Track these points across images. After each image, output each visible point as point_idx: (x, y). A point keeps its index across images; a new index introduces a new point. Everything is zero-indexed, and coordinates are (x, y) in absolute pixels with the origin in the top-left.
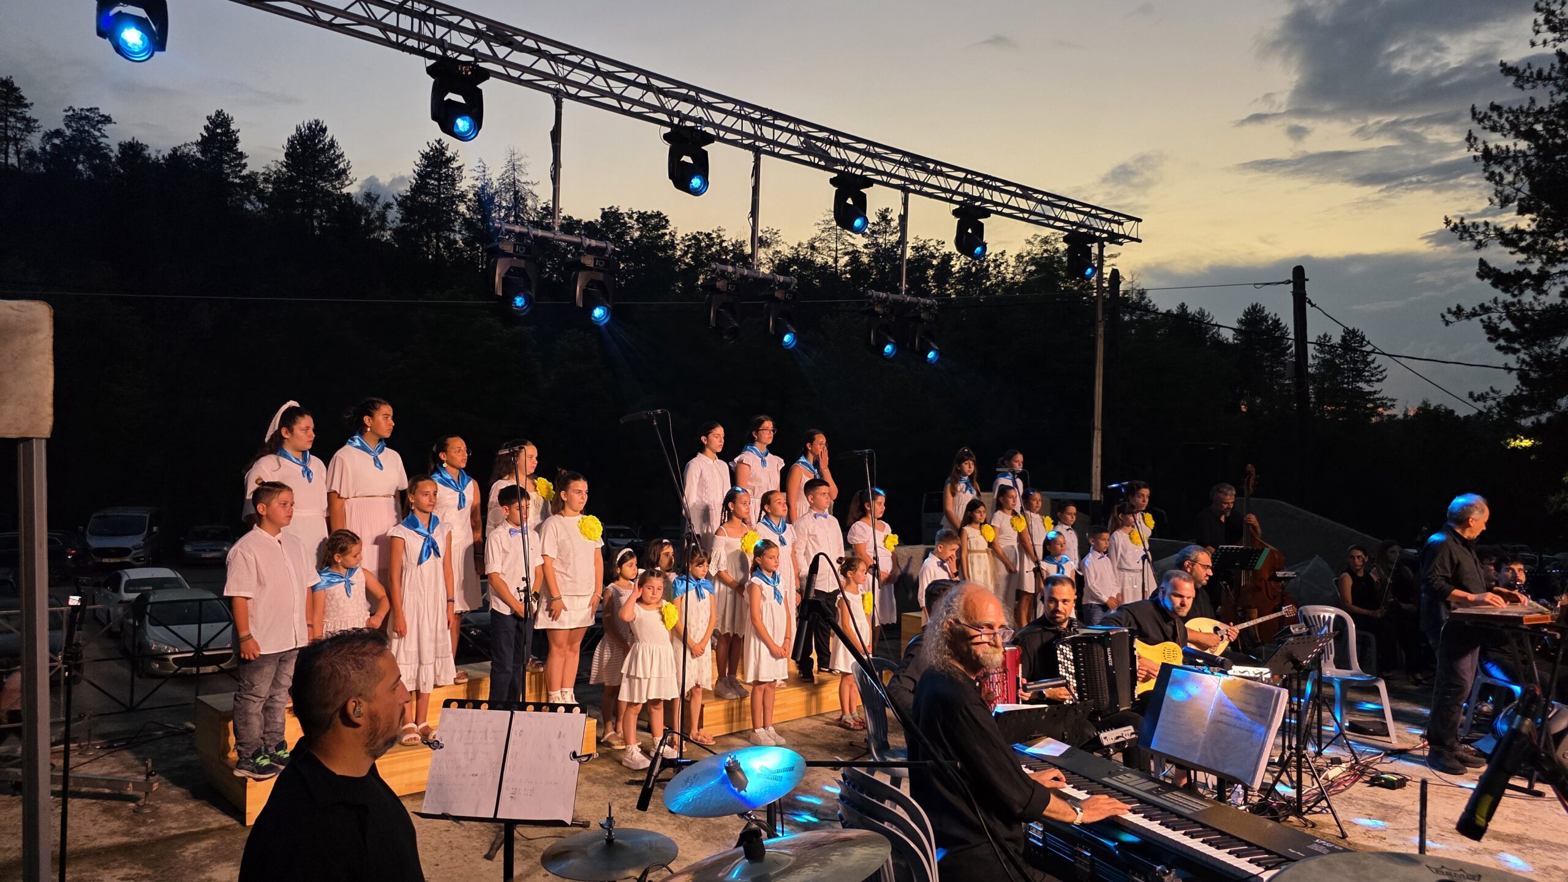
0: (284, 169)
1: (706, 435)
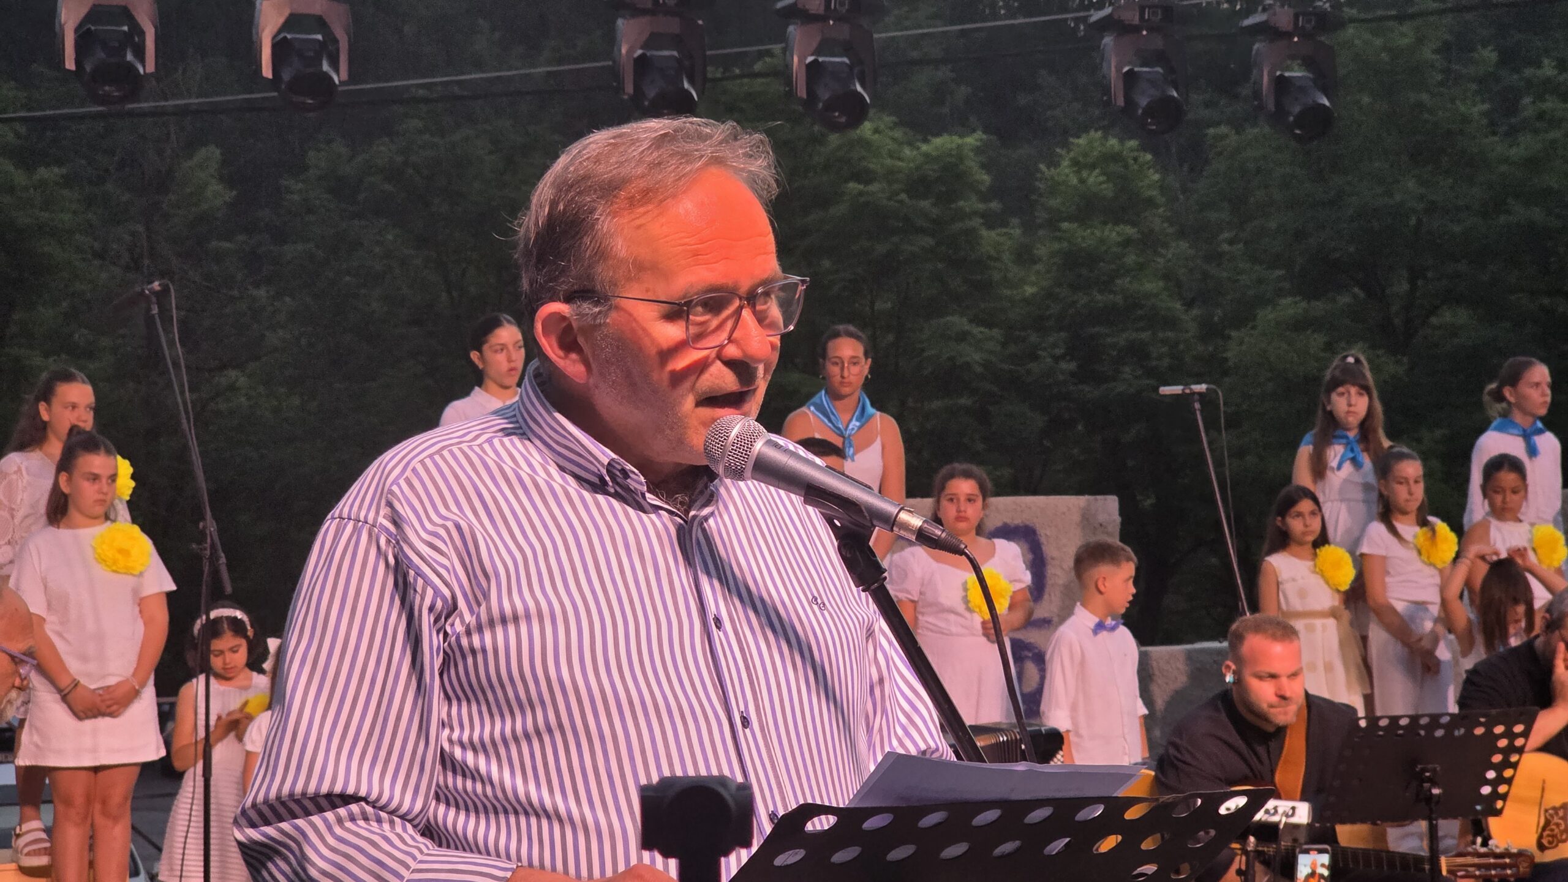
1: (479, 349)
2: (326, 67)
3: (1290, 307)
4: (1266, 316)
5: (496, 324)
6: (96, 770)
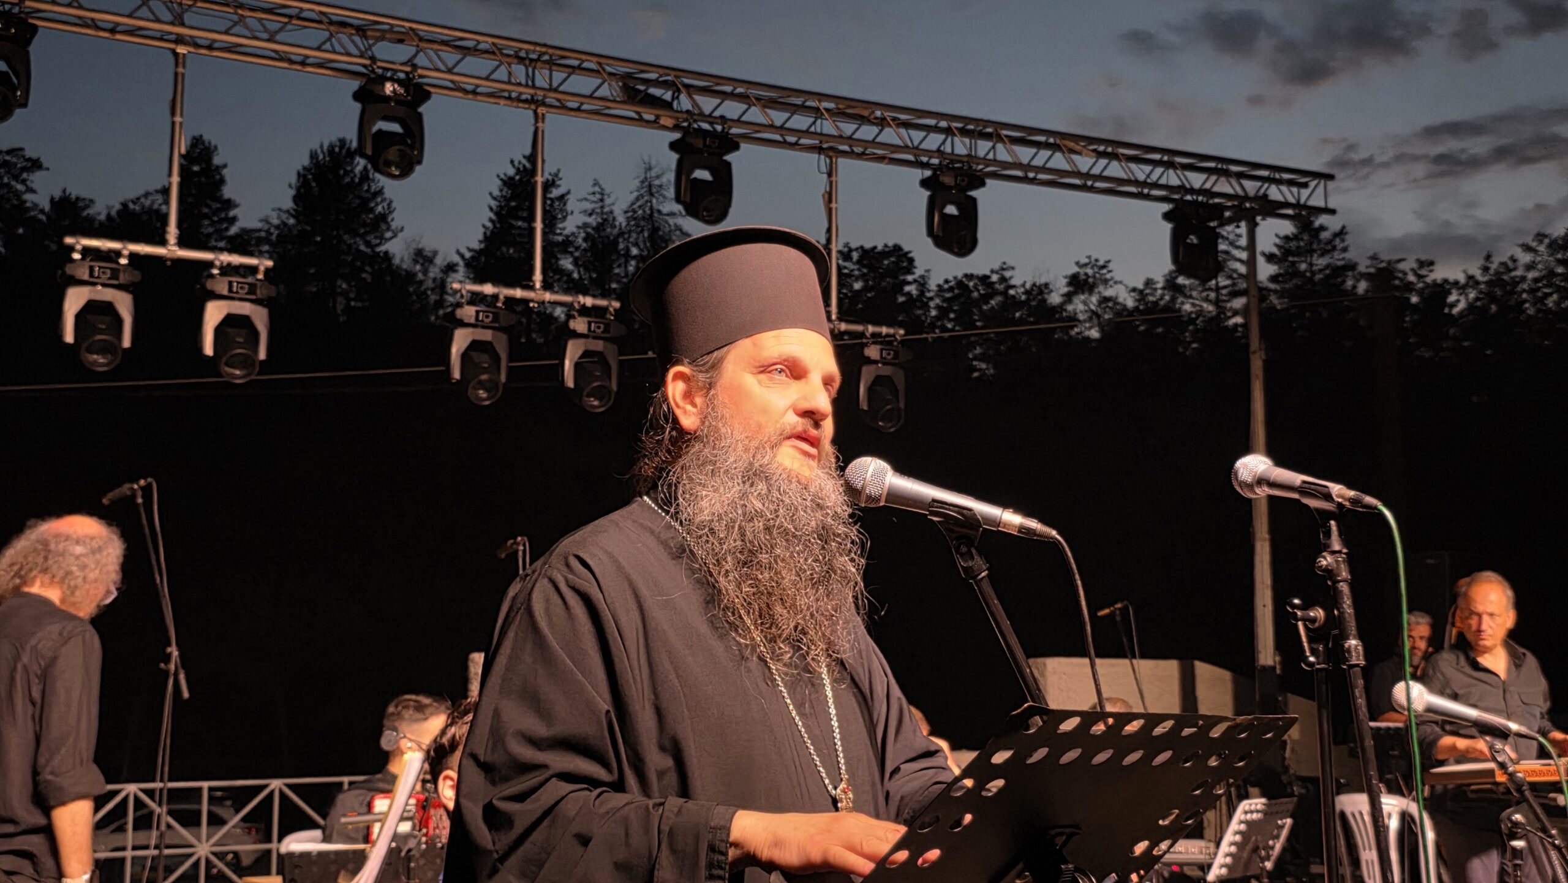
0: (292, 221)
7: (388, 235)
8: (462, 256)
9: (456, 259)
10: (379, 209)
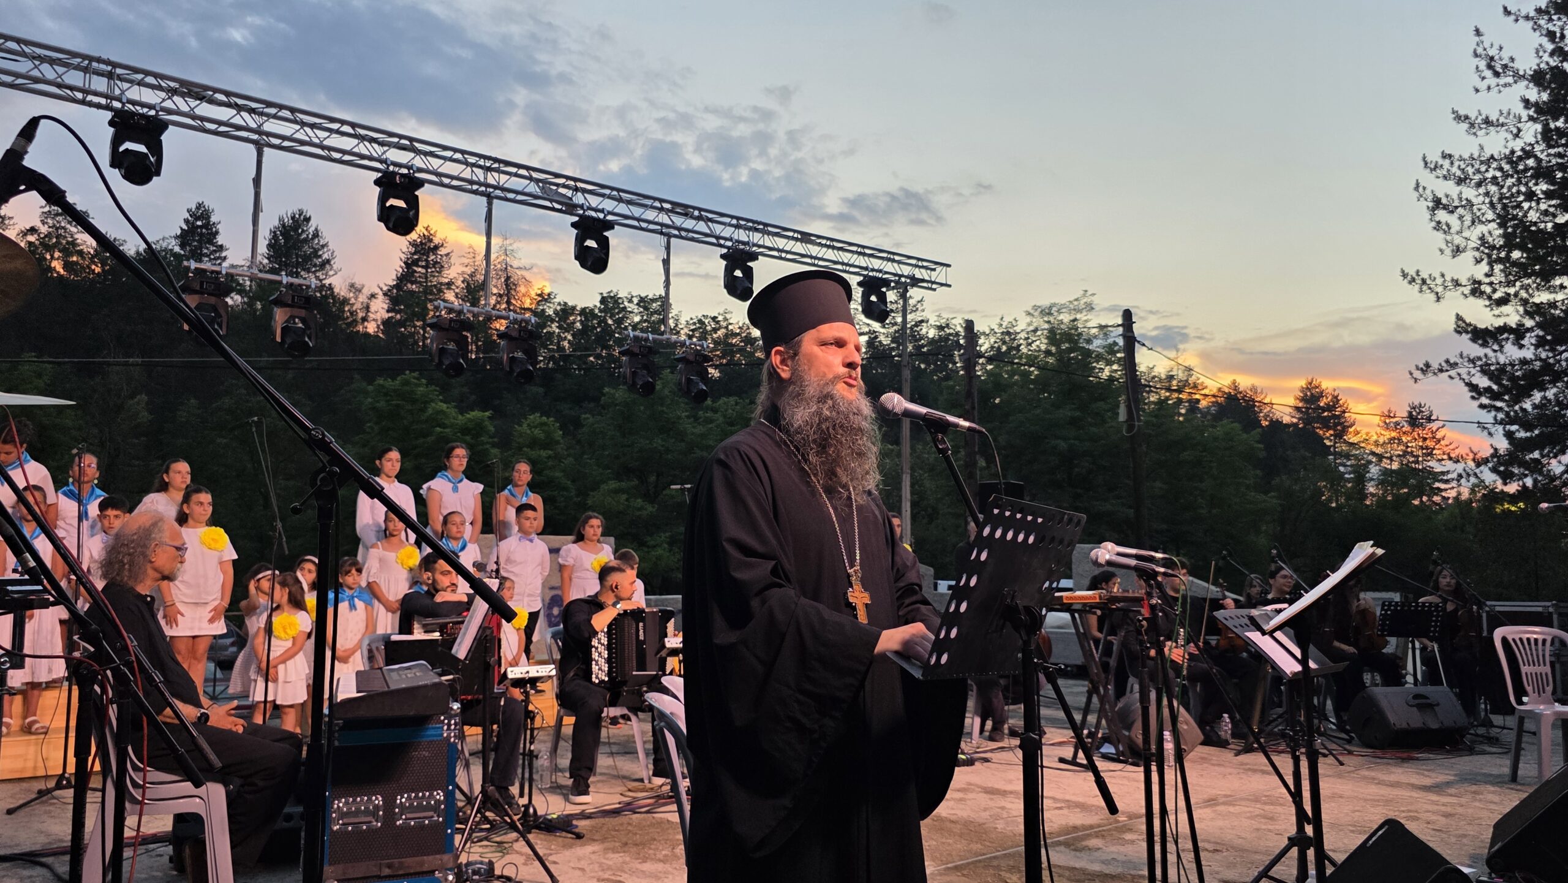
0: (266, 261)
1: (380, 459)
2: (307, 339)
3: (613, 485)
4: (604, 487)
5: (390, 450)
6: (194, 637)
7: (331, 273)
8: (381, 289)
9: (378, 291)
10: (325, 256)
